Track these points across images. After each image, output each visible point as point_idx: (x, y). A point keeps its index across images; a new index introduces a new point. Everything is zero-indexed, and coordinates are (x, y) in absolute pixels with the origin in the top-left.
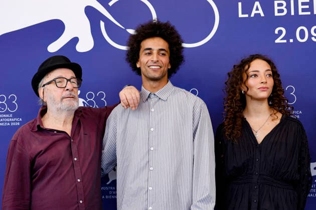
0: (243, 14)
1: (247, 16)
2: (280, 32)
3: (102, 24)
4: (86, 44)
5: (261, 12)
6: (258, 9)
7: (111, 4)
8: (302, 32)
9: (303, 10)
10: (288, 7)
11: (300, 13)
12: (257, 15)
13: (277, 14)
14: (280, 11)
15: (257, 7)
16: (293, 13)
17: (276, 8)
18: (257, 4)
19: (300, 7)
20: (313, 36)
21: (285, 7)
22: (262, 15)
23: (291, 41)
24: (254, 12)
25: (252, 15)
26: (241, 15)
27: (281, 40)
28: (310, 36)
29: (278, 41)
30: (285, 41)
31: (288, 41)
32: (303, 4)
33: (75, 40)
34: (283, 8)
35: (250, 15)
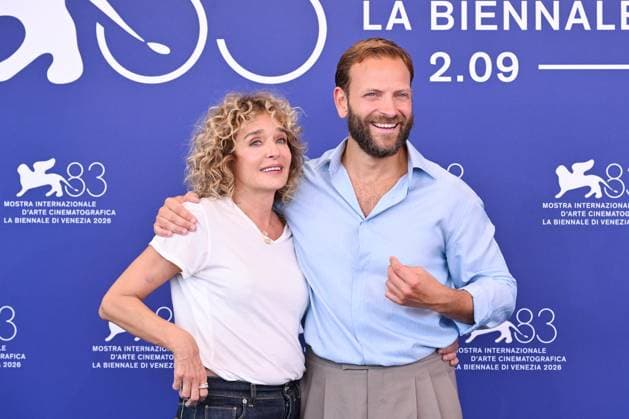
0: (371, 23)
1: (378, 27)
2: (441, 61)
3: (100, 30)
4: (67, 69)
5: (405, 21)
6: (399, 16)
8: (481, 62)
9: (485, 21)
10: (457, 14)
11: (479, 26)
12: (399, 27)
13: (434, 26)
14: (442, 21)
15: (399, 12)
16: (464, 27)
17: (435, 15)
18: (399, 5)
19: (479, 15)
20: (500, 72)
21: (452, 14)
22: (408, 27)
23: (460, 78)
24: (393, 21)
25: (389, 27)
26: (367, 26)
27: (442, 75)
28: (495, 70)
29: (436, 78)
30: (448, 79)
31: (454, 78)
32: (484, 9)
33: (46, 60)
34: (447, 15)
35: (384, 26)
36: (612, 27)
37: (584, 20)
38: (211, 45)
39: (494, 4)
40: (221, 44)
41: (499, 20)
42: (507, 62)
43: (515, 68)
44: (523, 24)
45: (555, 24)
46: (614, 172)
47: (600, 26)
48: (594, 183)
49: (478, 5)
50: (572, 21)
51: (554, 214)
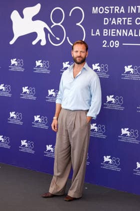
1: (94, 35)
2: (105, 42)
3: (49, 35)
4: (43, 43)
6: (98, 33)
7: (52, 27)
8: (112, 43)
9: (113, 34)
10: (108, 32)
11: (112, 35)
13: (104, 35)
14: (105, 34)
16: (109, 35)
17: (104, 32)
18: (98, 30)
19: (112, 32)
22: (99, 35)
23: (108, 46)
24: (97, 33)
25: (96, 35)
26: (92, 35)
28: (115, 45)
29: (104, 46)
30: (106, 46)
33: (40, 41)
34: (106, 32)
36: (137, 36)
37: (132, 34)
38: (66, 38)
39: (115, 30)
40: (68, 38)
41: (116, 34)
42: (117, 43)
43: (118, 44)
44: (120, 35)
45: (126, 35)
46: (136, 68)
47: (135, 35)
48: (132, 70)
49: (112, 30)
50: (130, 34)
51: (124, 76)
